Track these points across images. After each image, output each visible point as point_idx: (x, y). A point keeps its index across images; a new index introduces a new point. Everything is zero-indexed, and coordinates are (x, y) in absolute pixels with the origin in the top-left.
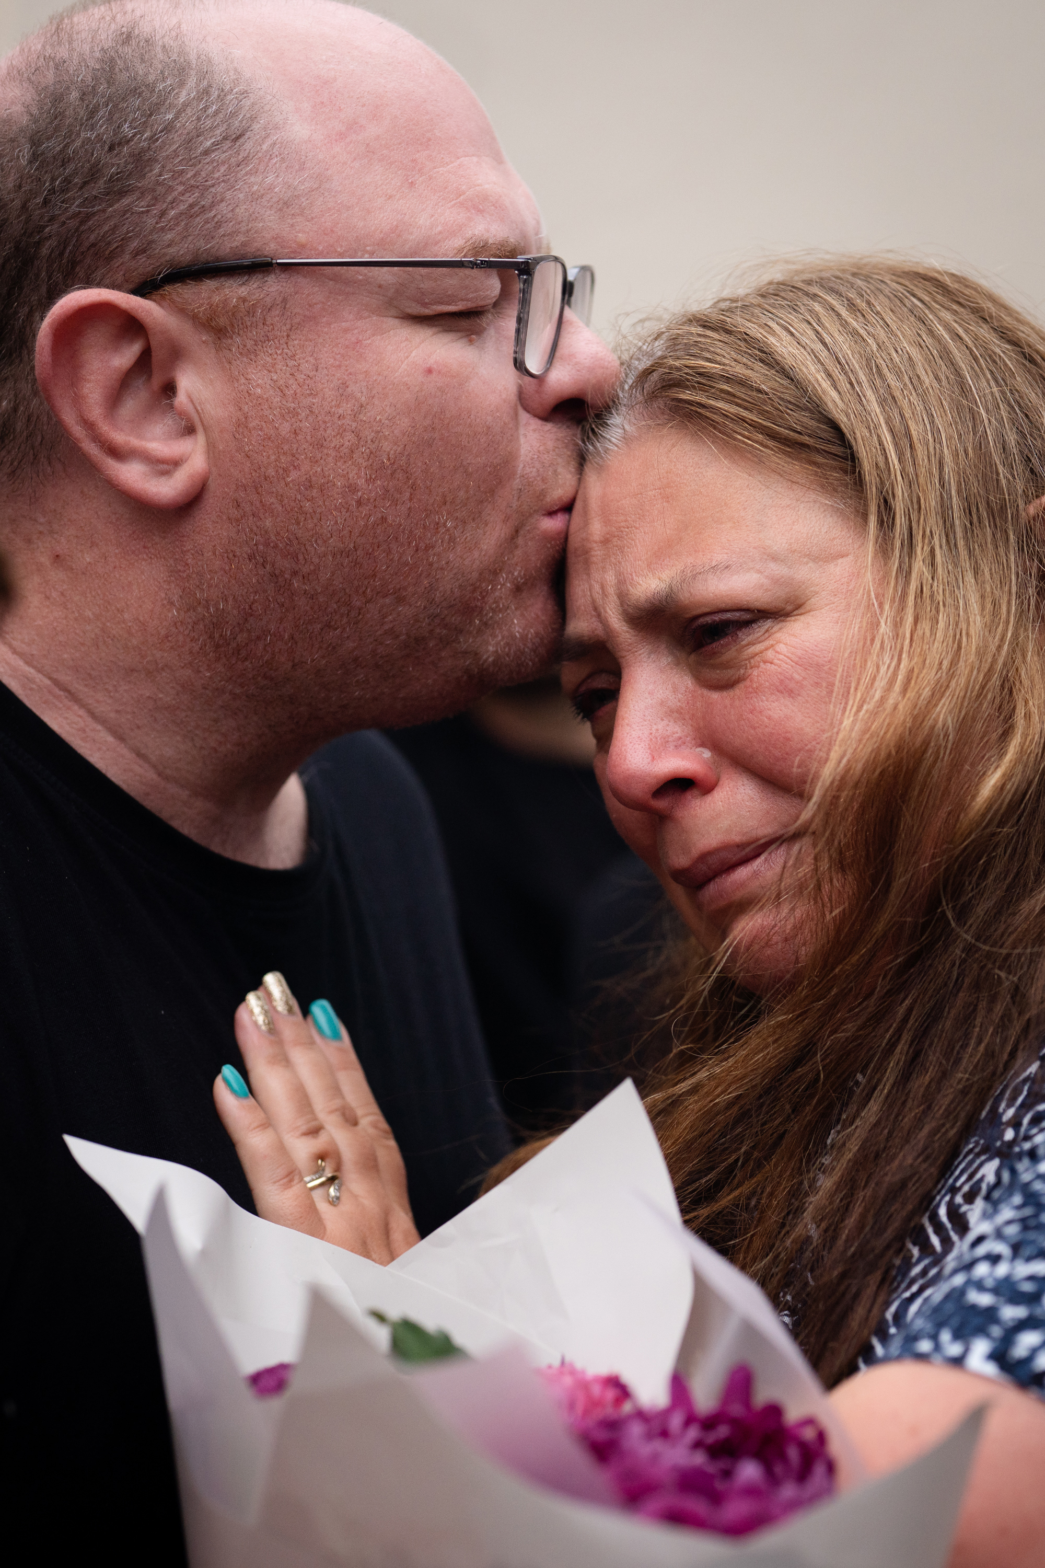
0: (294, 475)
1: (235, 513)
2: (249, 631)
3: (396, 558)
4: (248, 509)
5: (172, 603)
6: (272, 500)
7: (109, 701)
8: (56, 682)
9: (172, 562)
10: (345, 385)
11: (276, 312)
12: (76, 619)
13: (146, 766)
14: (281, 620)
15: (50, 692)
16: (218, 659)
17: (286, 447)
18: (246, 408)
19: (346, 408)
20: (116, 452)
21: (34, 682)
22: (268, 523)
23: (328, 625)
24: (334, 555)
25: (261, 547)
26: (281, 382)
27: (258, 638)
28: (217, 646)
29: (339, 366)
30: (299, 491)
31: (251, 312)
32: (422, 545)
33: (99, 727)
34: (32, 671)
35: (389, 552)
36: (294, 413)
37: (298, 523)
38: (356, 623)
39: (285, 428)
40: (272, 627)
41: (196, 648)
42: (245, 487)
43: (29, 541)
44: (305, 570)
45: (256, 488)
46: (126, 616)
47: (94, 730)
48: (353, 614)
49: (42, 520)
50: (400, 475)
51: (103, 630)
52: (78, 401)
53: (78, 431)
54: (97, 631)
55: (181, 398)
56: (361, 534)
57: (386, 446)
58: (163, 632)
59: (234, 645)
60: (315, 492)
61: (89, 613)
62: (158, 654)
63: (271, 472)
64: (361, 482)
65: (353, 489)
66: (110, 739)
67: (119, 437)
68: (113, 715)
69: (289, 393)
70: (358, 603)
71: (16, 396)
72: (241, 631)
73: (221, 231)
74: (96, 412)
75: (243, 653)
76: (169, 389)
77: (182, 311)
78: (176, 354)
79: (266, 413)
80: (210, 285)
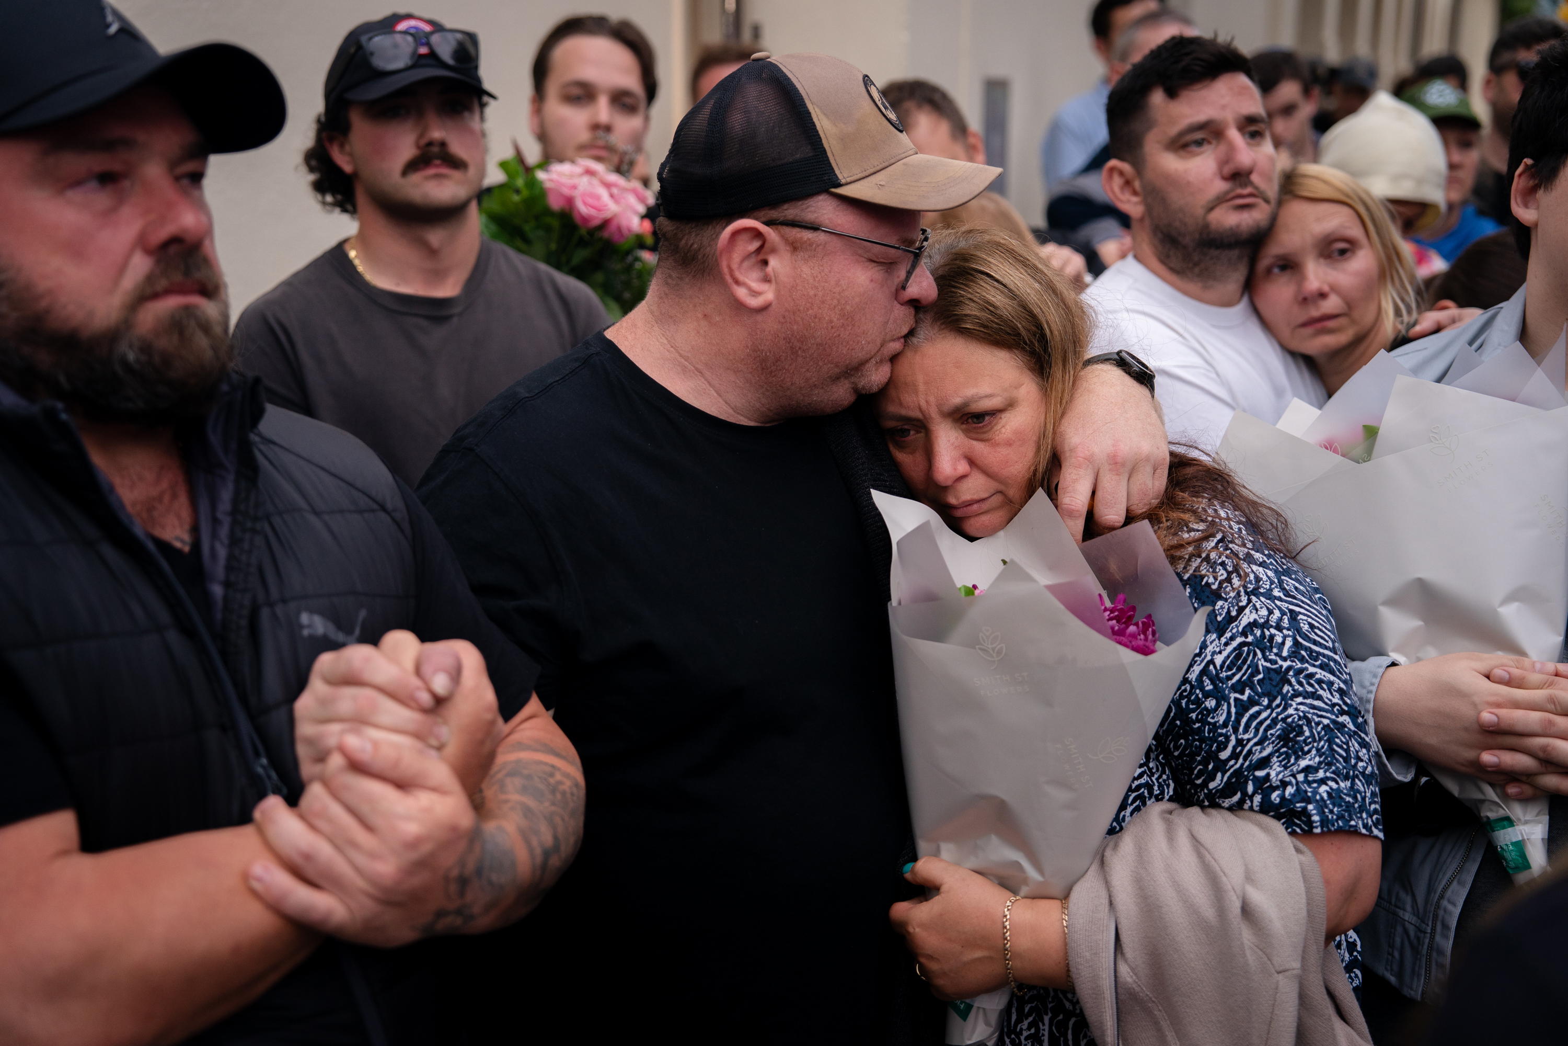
0: (810, 312)
1: (782, 320)
2: (777, 366)
3: (840, 351)
4: (788, 320)
5: (748, 347)
6: (799, 319)
7: (718, 379)
8: (697, 369)
9: (750, 330)
10: (839, 281)
11: (821, 247)
12: (709, 343)
13: (729, 407)
14: (791, 365)
15: (693, 373)
16: (762, 374)
17: (810, 300)
18: (797, 281)
19: (837, 289)
20: (737, 282)
21: (687, 368)
22: (795, 327)
23: (808, 370)
24: (817, 345)
25: (790, 336)
26: (815, 274)
27: (780, 370)
28: (763, 369)
29: (839, 273)
30: (811, 318)
31: (811, 245)
32: (851, 348)
33: (712, 389)
34: (687, 364)
35: (838, 348)
36: (817, 288)
37: (807, 330)
38: (818, 372)
39: (812, 293)
40: (786, 367)
41: (755, 367)
42: (789, 311)
43: (695, 306)
44: (805, 348)
45: (794, 313)
46: (729, 347)
47: (709, 390)
48: (818, 368)
49: (702, 298)
50: (850, 319)
51: (719, 350)
52: (730, 259)
53: (726, 270)
54: (717, 350)
55: (769, 269)
56: (829, 339)
57: (848, 307)
58: (742, 357)
59: (769, 370)
60: (817, 320)
61: (714, 342)
62: (739, 365)
63: (802, 308)
64: (835, 320)
65: (831, 322)
66: (715, 394)
67: (741, 278)
68: (718, 385)
69: (817, 279)
70: (821, 364)
71: (701, 244)
72: (774, 365)
73: (809, 210)
74: (735, 266)
75: (773, 374)
76: (765, 263)
77: (782, 237)
78: (773, 251)
79: (806, 285)
80: (798, 230)
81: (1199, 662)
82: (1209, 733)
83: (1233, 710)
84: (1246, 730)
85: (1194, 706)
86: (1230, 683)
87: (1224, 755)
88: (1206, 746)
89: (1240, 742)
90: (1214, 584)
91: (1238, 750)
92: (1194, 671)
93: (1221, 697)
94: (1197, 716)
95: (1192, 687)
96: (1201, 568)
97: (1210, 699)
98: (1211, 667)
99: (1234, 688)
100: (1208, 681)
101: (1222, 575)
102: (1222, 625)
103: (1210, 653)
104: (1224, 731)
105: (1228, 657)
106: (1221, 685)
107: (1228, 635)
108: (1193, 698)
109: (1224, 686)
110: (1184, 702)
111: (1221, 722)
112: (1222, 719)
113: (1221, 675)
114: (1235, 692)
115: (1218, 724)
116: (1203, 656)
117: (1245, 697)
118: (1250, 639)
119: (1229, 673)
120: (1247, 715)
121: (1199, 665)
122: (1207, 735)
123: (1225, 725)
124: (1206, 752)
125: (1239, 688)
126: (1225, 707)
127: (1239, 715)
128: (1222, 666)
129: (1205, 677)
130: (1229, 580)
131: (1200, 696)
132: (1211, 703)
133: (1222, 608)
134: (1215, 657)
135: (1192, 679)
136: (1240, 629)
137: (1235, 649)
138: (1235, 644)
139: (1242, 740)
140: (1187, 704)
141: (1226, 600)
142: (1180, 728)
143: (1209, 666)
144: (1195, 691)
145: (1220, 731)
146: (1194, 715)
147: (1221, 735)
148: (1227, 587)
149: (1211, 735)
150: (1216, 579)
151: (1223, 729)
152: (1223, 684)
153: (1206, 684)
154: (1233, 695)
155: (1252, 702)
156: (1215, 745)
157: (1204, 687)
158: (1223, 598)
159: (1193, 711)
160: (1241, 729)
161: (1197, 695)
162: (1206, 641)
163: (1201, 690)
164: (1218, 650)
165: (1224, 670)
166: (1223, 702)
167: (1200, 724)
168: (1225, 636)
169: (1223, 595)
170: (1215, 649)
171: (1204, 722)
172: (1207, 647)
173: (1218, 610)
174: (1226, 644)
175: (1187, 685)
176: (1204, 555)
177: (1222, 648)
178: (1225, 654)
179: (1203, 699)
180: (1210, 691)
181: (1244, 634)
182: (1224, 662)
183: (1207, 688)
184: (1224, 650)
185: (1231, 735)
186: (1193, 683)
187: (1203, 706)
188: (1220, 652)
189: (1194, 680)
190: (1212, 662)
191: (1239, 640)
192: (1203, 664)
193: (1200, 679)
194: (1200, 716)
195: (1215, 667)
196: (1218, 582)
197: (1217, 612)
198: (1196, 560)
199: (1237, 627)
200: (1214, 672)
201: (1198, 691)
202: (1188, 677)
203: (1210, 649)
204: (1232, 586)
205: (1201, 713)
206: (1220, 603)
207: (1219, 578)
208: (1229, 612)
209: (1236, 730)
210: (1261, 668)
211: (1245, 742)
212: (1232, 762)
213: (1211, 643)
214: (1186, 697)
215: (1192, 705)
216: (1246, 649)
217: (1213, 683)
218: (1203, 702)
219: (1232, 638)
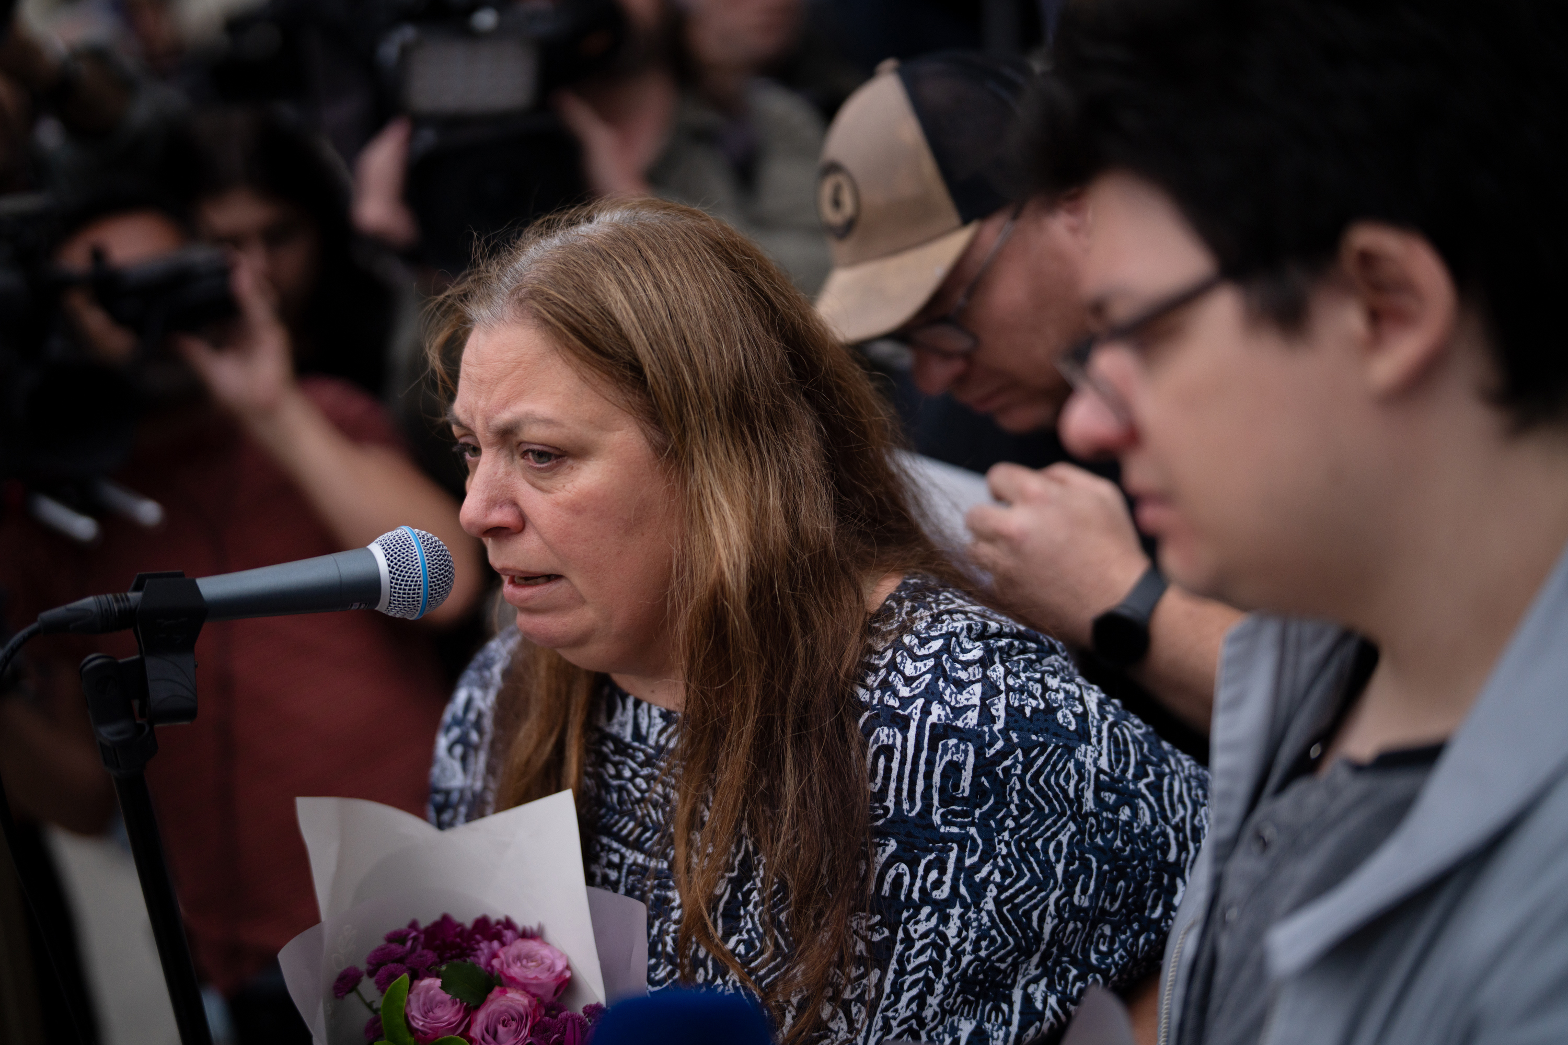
81: (1086, 785)
82: (1144, 846)
83: (1152, 799)
84: (1174, 812)
85: (1112, 833)
86: (1129, 775)
87: (1172, 856)
88: (1150, 863)
89: (1178, 829)
90: (1039, 704)
91: (1181, 838)
92: (1087, 799)
93: (1129, 798)
94: (1122, 840)
95: (1096, 815)
96: (1011, 702)
97: (1121, 809)
98: (1102, 777)
99: (1137, 777)
100: (1107, 794)
101: (1037, 689)
102: (1081, 731)
103: (1092, 765)
104: (1157, 830)
105: (1109, 750)
106: (1120, 785)
107: (1094, 732)
108: (1104, 826)
109: (1125, 783)
110: (1099, 840)
111: (1149, 823)
112: (1147, 819)
113: (1116, 775)
114: (1141, 779)
115: (1147, 828)
116: (1086, 775)
117: (1152, 778)
118: (1111, 718)
119: (1121, 766)
120: (1165, 794)
121: (1088, 787)
122: (1143, 849)
123: (1154, 822)
124: (1153, 870)
125: (1141, 774)
126: (1142, 804)
127: (1159, 800)
128: (1111, 766)
129: (1102, 794)
130: (1046, 688)
131: (1110, 816)
132: (1125, 814)
133: (1065, 716)
134: (1099, 762)
135: (1090, 809)
136: (1097, 716)
137: (1109, 738)
138: (1105, 734)
139: (1177, 824)
140: (1104, 838)
141: (1060, 707)
142: (1110, 871)
143: (1099, 778)
144: (1102, 816)
145: (1153, 833)
146: (1118, 843)
147: (1157, 836)
148: (1050, 695)
149: (1148, 845)
150: (1035, 698)
151: (1154, 829)
152: (1122, 782)
153: (1107, 799)
154: (1141, 785)
155: (1160, 776)
156: (1158, 852)
157: (1108, 803)
158: (1057, 707)
159: (1115, 838)
160: (1169, 813)
161: (1107, 819)
162: (1079, 759)
163: (1106, 810)
164: (1096, 754)
165: (1114, 767)
166: (1136, 801)
167: (1130, 845)
168: (1093, 736)
169: (1055, 705)
170: (1094, 756)
171: (1131, 839)
172: (1083, 764)
173: (1064, 722)
174: (1099, 741)
175: (1090, 819)
176: (1002, 687)
177: (1099, 749)
178: (1105, 751)
179: (1116, 816)
180: (1115, 801)
181: (1103, 718)
182: (1110, 760)
183: (1111, 802)
184: (1102, 748)
185: (1165, 829)
186: (1094, 811)
187: (1120, 823)
188: (1100, 755)
189: (1093, 807)
190: (1100, 771)
191: (1105, 727)
192: (1092, 782)
193: (1098, 799)
194: (1125, 837)
195: (1105, 773)
196: (1040, 699)
197: (1064, 724)
198: (999, 699)
199: (1093, 717)
200: (1107, 779)
201: (1105, 814)
202: (1086, 810)
203: (1089, 761)
204: (1053, 691)
205: (1124, 832)
206: (1059, 715)
207: (1038, 695)
208: (1075, 715)
209: (1166, 819)
210: (1140, 738)
211: (1181, 825)
212: (1183, 856)
213: (1085, 756)
214: (1097, 832)
215: (1109, 833)
216: (1116, 730)
217: (1112, 790)
218: (1118, 820)
219: (1099, 731)
